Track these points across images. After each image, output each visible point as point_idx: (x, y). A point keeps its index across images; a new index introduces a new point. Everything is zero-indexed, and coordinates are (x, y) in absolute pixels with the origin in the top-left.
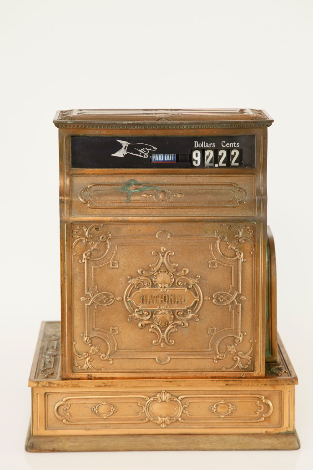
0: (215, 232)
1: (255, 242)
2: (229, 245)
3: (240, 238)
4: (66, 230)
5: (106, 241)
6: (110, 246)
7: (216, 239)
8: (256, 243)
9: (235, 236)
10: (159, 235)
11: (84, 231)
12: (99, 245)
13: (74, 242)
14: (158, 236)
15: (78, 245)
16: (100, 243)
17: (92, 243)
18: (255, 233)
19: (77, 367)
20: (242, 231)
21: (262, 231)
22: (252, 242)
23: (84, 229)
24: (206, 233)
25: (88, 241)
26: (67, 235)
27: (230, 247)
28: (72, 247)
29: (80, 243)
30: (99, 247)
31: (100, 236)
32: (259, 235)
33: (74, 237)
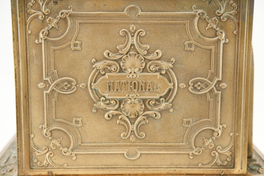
0: (193, 7)
1: (239, 19)
2: (208, 23)
3: (222, 15)
4: (19, 4)
5: (66, 18)
6: (71, 23)
7: (194, 16)
8: (241, 20)
9: (216, 13)
10: (127, 10)
11: (40, 5)
12: (58, 22)
13: (28, 19)
14: (127, 12)
15: (33, 22)
16: (60, 20)
17: (50, 19)
18: (240, 8)
19: (36, 164)
20: (225, 5)
21: (248, 6)
22: (236, 20)
23: (40, 3)
24: (183, 8)
25: (45, 17)
26: (19, 9)
27: (210, 25)
28: (26, 24)
29: (36, 19)
30: (58, 24)
31: (59, 11)
32: (244, 10)
33: (28, 12)
